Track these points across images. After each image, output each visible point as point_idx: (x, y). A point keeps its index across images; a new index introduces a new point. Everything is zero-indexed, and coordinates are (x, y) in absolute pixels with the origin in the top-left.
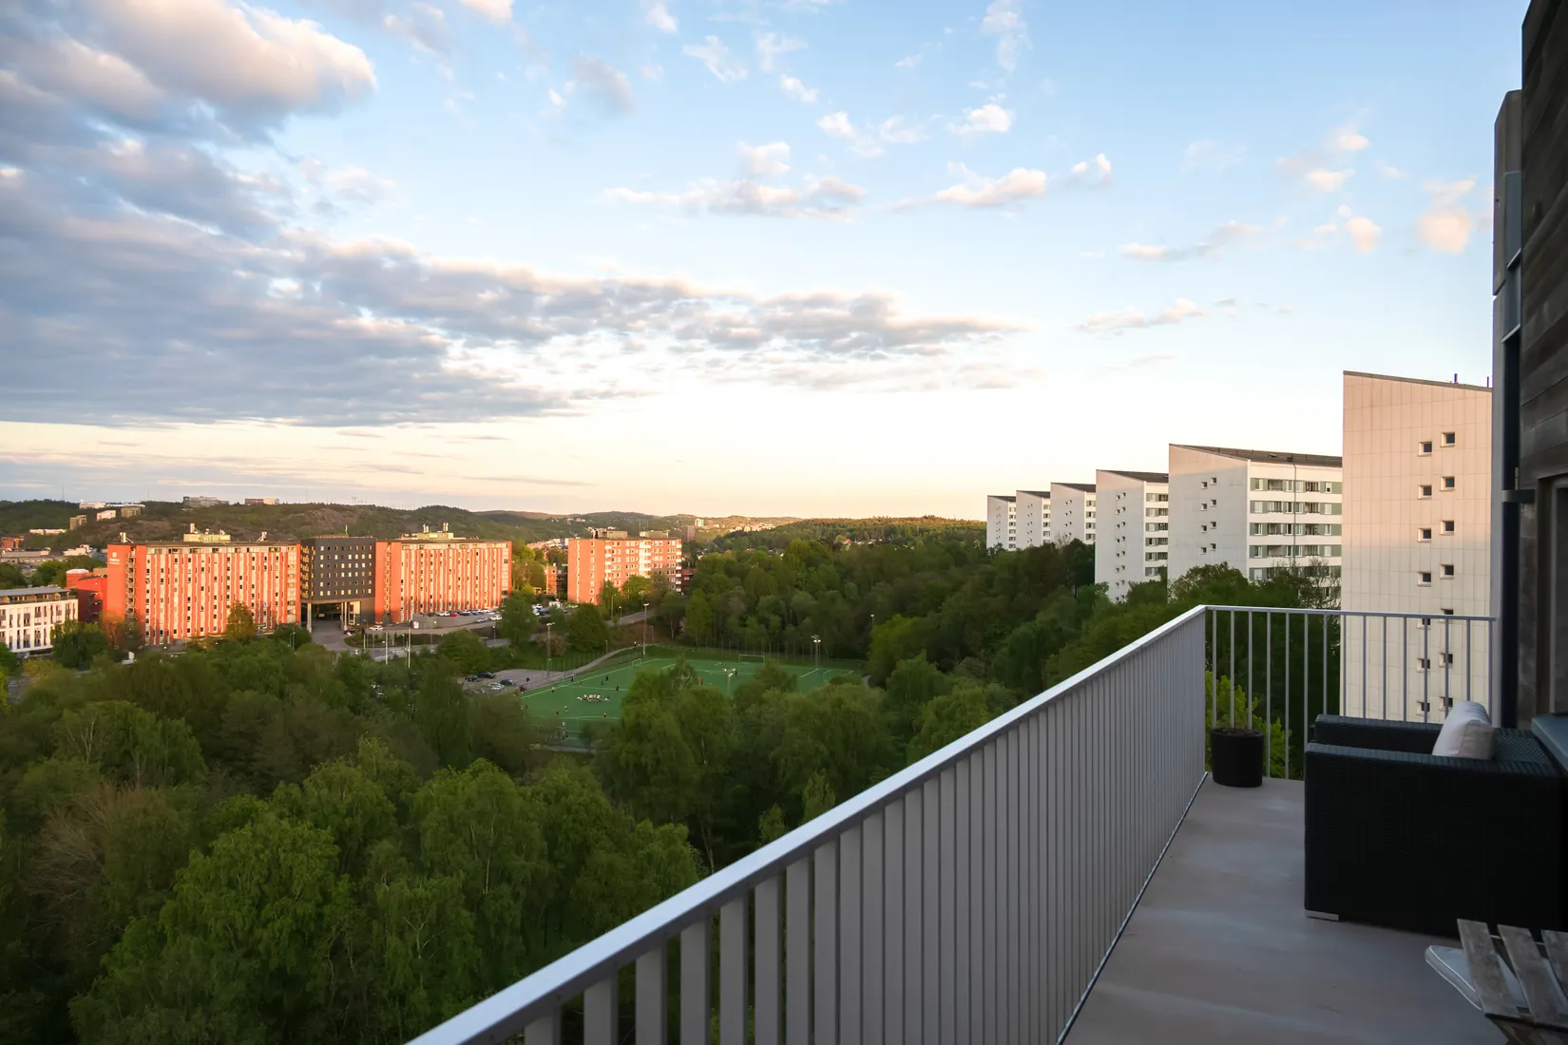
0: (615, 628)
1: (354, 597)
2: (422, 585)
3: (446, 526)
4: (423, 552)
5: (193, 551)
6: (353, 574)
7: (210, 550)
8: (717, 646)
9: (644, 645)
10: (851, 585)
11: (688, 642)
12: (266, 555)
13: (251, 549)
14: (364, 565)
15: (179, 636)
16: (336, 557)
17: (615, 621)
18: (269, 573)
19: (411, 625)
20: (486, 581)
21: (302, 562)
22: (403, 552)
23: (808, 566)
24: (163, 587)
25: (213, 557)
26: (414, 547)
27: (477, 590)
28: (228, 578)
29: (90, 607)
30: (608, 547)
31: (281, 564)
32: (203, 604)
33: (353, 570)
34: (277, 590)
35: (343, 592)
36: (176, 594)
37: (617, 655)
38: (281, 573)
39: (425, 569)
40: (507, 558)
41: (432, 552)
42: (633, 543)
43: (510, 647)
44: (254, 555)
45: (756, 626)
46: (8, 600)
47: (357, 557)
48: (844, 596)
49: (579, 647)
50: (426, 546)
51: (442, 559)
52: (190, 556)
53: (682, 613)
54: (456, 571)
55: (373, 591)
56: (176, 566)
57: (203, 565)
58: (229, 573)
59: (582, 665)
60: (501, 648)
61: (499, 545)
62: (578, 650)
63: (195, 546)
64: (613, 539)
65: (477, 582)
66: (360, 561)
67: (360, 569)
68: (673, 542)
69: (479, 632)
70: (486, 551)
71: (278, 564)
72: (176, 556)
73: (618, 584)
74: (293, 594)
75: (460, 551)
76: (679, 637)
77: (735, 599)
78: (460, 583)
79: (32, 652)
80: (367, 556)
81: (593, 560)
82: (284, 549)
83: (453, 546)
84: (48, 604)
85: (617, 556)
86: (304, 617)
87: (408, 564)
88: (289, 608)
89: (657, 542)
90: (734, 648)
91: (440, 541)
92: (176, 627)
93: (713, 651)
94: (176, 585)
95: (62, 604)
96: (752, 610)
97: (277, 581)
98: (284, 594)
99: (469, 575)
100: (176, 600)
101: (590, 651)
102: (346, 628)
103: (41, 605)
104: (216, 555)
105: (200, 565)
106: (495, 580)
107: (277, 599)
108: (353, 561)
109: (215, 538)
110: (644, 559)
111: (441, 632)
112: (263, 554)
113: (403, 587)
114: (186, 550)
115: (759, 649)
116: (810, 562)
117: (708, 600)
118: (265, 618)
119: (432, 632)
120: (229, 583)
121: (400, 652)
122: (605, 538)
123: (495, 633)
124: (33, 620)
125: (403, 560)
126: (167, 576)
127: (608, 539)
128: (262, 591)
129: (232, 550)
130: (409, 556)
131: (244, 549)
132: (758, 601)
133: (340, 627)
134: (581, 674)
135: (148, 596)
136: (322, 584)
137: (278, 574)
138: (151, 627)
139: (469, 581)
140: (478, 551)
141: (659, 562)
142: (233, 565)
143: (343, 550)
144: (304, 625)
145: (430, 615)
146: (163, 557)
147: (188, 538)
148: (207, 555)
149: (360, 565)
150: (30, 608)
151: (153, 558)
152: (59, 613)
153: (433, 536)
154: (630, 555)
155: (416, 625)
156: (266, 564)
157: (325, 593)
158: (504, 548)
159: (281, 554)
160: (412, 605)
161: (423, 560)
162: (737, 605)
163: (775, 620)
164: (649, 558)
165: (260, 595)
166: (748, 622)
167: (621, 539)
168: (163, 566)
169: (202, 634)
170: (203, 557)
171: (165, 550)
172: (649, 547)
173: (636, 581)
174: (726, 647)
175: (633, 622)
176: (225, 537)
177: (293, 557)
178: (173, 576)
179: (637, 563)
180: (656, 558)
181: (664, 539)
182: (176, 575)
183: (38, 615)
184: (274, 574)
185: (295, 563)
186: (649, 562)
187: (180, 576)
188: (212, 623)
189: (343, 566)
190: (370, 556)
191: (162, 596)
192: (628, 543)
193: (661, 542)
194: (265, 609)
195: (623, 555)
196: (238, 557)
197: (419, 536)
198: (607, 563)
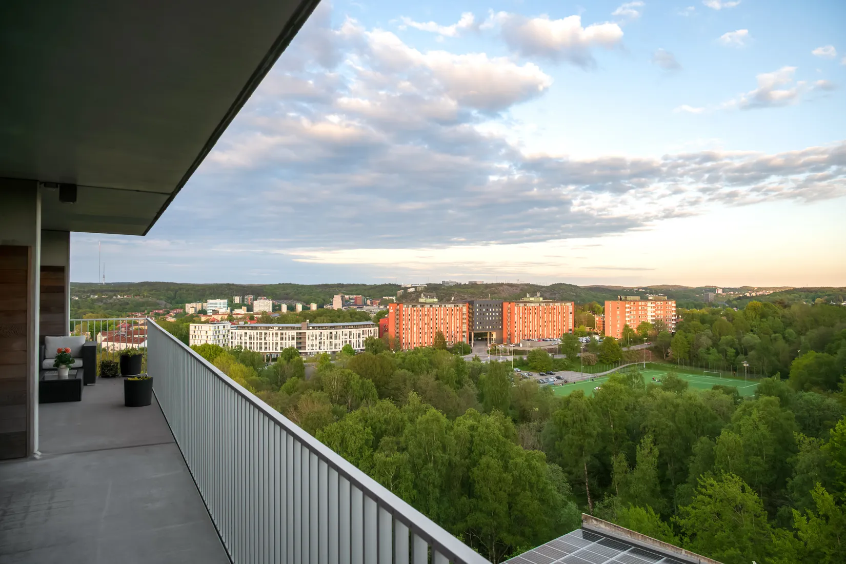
0: (627, 352)
1: (493, 329)
2: (526, 324)
3: (539, 294)
4: (526, 307)
5: (422, 306)
6: (492, 318)
7: (429, 306)
8: (691, 365)
9: (644, 362)
10: (790, 330)
11: (673, 362)
12: (453, 308)
13: (446, 306)
14: (497, 314)
15: (417, 345)
16: (484, 310)
17: (629, 348)
18: (454, 317)
19: (519, 345)
20: (560, 323)
21: (469, 312)
22: (516, 307)
23: (761, 318)
24: (410, 322)
25: (430, 309)
26: (521, 305)
27: (555, 328)
28: (437, 319)
29: (383, 331)
30: (627, 306)
31: (459, 313)
32: (426, 331)
33: (492, 316)
34: (458, 326)
35: (487, 327)
36: (415, 326)
37: (627, 367)
38: (459, 317)
39: (527, 316)
40: (571, 311)
41: (531, 307)
42: (643, 303)
43: (565, 359)
44: (447, 308)
45: (717, 355)
46: (352, 327)
47: (494, 310)
48: (784, 338)
49: (604, 361)
50: (528, 305)
51: (536, 311)
52: (421, 309)
53: (668, 345)
54: (543, 317)
55: (502, 327)
56: (415, 313)
57: (426, 313)
58: (437, 317)
59: (606, 371)
60: (561, 359)
61: (567, 304)
62: (604, 363)
63: (423, 305)
64: (631, 301)
65: (555, 324)
66: (495, 312)
67: (496, 316)
68: (670, 303)
69: (551, 350)
70: (560, 307)
71: (458, 313)
72: (415, 309)
73: (634, 327)
74: (465, 327)
75: (545, 307)
76: (667, 359)
77: (704, 338)
78: (546, 324)
79: (361, 350)
80: (499, 310)
81: (618, 312)
82: (461, 306)
83: (542, 304)
84: (367, 329)
85: (633, 310)
86: (470, 340)
87: (519, 314)
88: (464, 334)
89: (658, 302)
90: (701, 367)
91: (535, 302)
92: (415, 342)
93: (688, 368)
94: (415, 322)
95: (372, 329)
96: (715, 345)
97: (458, 321)
98: (461, 327)
99: (550, 320)
100: (415, 329)
101: (610, 363)
102: (489, 345)
103: (364, 329)
104: (431, 308)
105: (424, 313)
106: (565, 323)
107: (458, 330)
108: (492, 312)
109: (431, 300)
110: (651, 312)
111: (531, 349)
112: (451, 308)
113: (516, 325)
114: (419, 306)
115: (718, 368)
116: (763, 316)
117: (686, 337)
118: (453, 338)
119: (527, 349)
120: (437, 321)
121: (510, 358)
122: (626, 300)
123: (560, 351)
124: (362, 336)
125: (516, 312)
126: (411, 318)
127: (628, 301)
128: (451, 326)
129: (438, 306)
130: (519, 309)
131: (443, 305)
132: (720, 339)
133: (486, 345)
134: (603, 376)
135: (404, 327)
136: (477, 323)
137: (458, 318)
138: (405, 341)
139: (550, 323)
140: (555, 307)
141: (660, 314)
142: (438, 313)
143: (488, 306)
144: (470, 343)
145: (528, 340)
146: (409, 309)
147: (421, 300)
148: (427, 308)
149: (495, 314)
150: (360, 330)
151: (405, 309)
152: (371, 333)
153: (532, 299)
154: (641, 310)
155: (521, 345)
156: (453, 313)
157: (479, 328)
158: (570, 306)
159: (459, 308)
160: (521, 334)
161: (526, 312)
162: (705, 341)
163: (731, 351)
164: (654, 312)
165: (450, 328)
166: (710, 352)
167: (636, 301)
168: (410, 313)
169: (426, 345)
170: (426, 309)
171: (410, 306)
172: (654, 305)
173: (645, 324)
174: (696, 366)
175: (640, 349)
176: (436, 300)
177: (465, 310)
178: (414, 318)
179: (646, 315)
180: (659, 312)
181: (663, 301)
182: (415, 318)
183: (363, 334)
184: (457, 317)
185: (466, 312)
186: (654, 314)
187: (417, 318)
188: (430, 340)
189: (487, 314)
190: (500, 309)
191: (409, 327)
192: (640, 303)
193: (662, 302)
194: (453, 335)
195: (637, 310)
196: (441, 309)
197: (525, 299)
198: (627, 314)
